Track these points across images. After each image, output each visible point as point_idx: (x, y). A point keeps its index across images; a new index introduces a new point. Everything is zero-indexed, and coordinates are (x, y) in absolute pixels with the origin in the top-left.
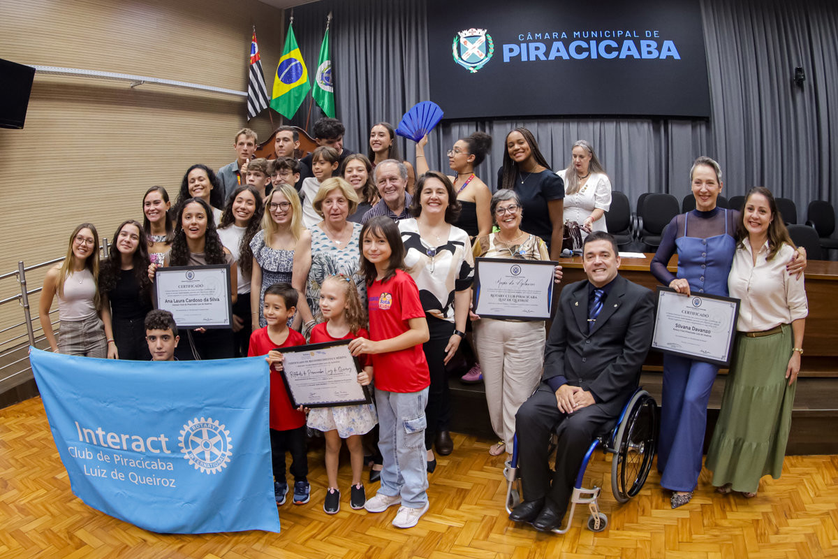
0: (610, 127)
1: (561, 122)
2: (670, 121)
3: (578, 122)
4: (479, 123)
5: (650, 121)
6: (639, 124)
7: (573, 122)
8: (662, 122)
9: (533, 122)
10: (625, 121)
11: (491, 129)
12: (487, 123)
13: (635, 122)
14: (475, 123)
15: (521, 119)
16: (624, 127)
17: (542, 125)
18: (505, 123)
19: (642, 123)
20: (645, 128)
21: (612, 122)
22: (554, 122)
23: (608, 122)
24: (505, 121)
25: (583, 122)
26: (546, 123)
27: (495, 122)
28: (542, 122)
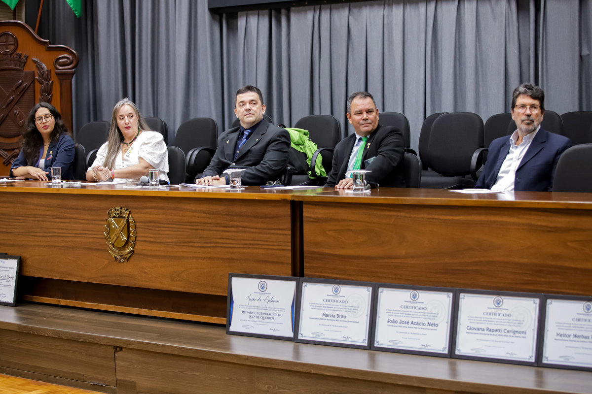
9: (342, 8)
11: (289, 20)
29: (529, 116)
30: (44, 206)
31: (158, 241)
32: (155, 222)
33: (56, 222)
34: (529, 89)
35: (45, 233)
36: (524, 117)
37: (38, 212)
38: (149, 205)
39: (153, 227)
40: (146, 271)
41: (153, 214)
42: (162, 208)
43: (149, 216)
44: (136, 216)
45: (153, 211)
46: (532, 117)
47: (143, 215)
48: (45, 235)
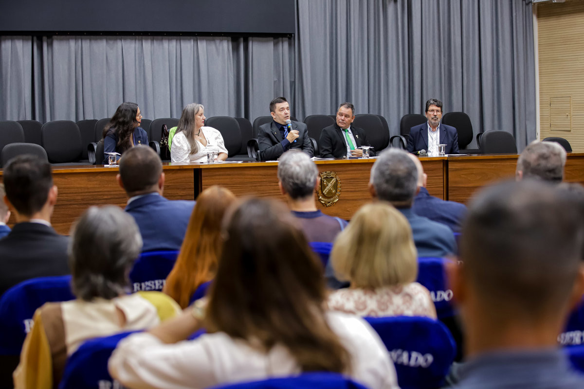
0: (188, 46)
1: (132, 39)
2: (250, 38)
3: (152, 40)
4: (35, 38)
5: (230, 38)
6: (218, 42)
7: (146, 39)
8: (242, 39)
9: (101, 39)
10: (203, 39)
11: (50, 45)
12: (45, 38)
13: (214, 40)
14: (30, 37)
15: (86, 35)
16: (203, 45)
17: (111, 42)
18: (68, 40)
19: (221, 40)
20: (225, 46)
21: (190, 40)
22: (125, 39)
23: (184, 39)
24: (68, 37)
25: (157, 40)
26: (116, 40)
27: (55, 37)
28: (111, 39)
29: (435, 116)
30: (261, 175)
31: (357, 190)
32: (355, 179)
33: (272, 185)
34: (435, 102)
35: (263, 193)
36: (433, 116)
37: (256, 180)
38: (350, 168)
39: (354, 182)
40: (348, 209)
41: (353, 174)
42: (361, 170)
43: (351, 175)
44: (340, 176)
45: (353, 172)
46: (437, 117)
47: (346, 175)
48: (263, 195)
